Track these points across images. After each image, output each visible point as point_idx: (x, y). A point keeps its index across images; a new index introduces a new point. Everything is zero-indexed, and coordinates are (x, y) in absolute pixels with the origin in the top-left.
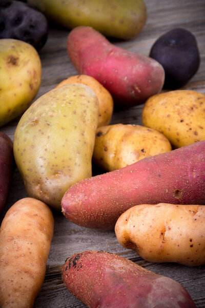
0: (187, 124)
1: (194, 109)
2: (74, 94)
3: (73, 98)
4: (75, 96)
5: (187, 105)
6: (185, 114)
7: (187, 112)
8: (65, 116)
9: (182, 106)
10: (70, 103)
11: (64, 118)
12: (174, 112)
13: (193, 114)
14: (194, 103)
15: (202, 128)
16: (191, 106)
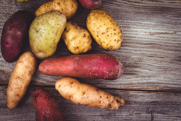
0: (99, 39)
1: (104, 34)
2: (55, 23)
3: (54, 25)
4: (55, 24)
5: (102, 31)
6: (100, 35)
7: (101, 34)
8: (49, 34)
9: (99, 31)
10: (52, 28)
11: (48, 35)
12: (96, 31)
13: (103, 36)
14: (105, 31)
15: (104, 42)
16: (103, 32)
